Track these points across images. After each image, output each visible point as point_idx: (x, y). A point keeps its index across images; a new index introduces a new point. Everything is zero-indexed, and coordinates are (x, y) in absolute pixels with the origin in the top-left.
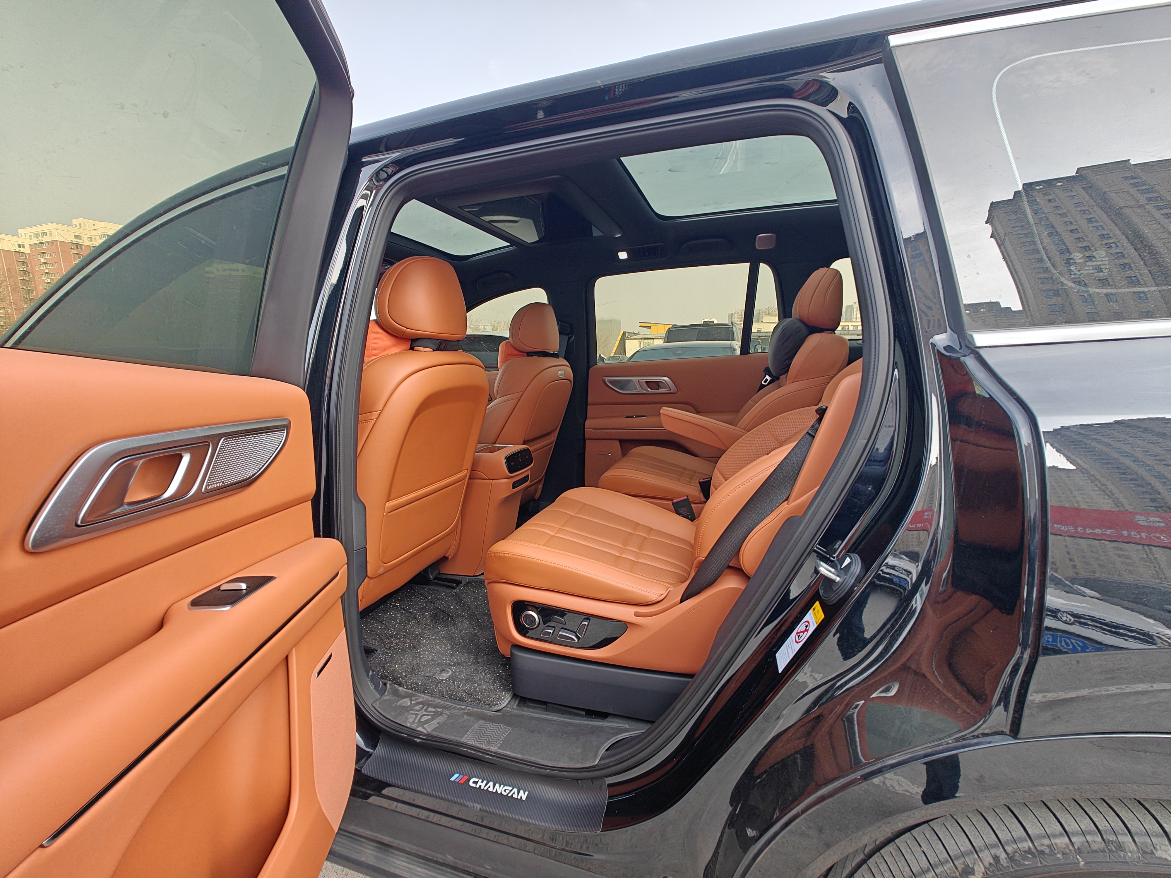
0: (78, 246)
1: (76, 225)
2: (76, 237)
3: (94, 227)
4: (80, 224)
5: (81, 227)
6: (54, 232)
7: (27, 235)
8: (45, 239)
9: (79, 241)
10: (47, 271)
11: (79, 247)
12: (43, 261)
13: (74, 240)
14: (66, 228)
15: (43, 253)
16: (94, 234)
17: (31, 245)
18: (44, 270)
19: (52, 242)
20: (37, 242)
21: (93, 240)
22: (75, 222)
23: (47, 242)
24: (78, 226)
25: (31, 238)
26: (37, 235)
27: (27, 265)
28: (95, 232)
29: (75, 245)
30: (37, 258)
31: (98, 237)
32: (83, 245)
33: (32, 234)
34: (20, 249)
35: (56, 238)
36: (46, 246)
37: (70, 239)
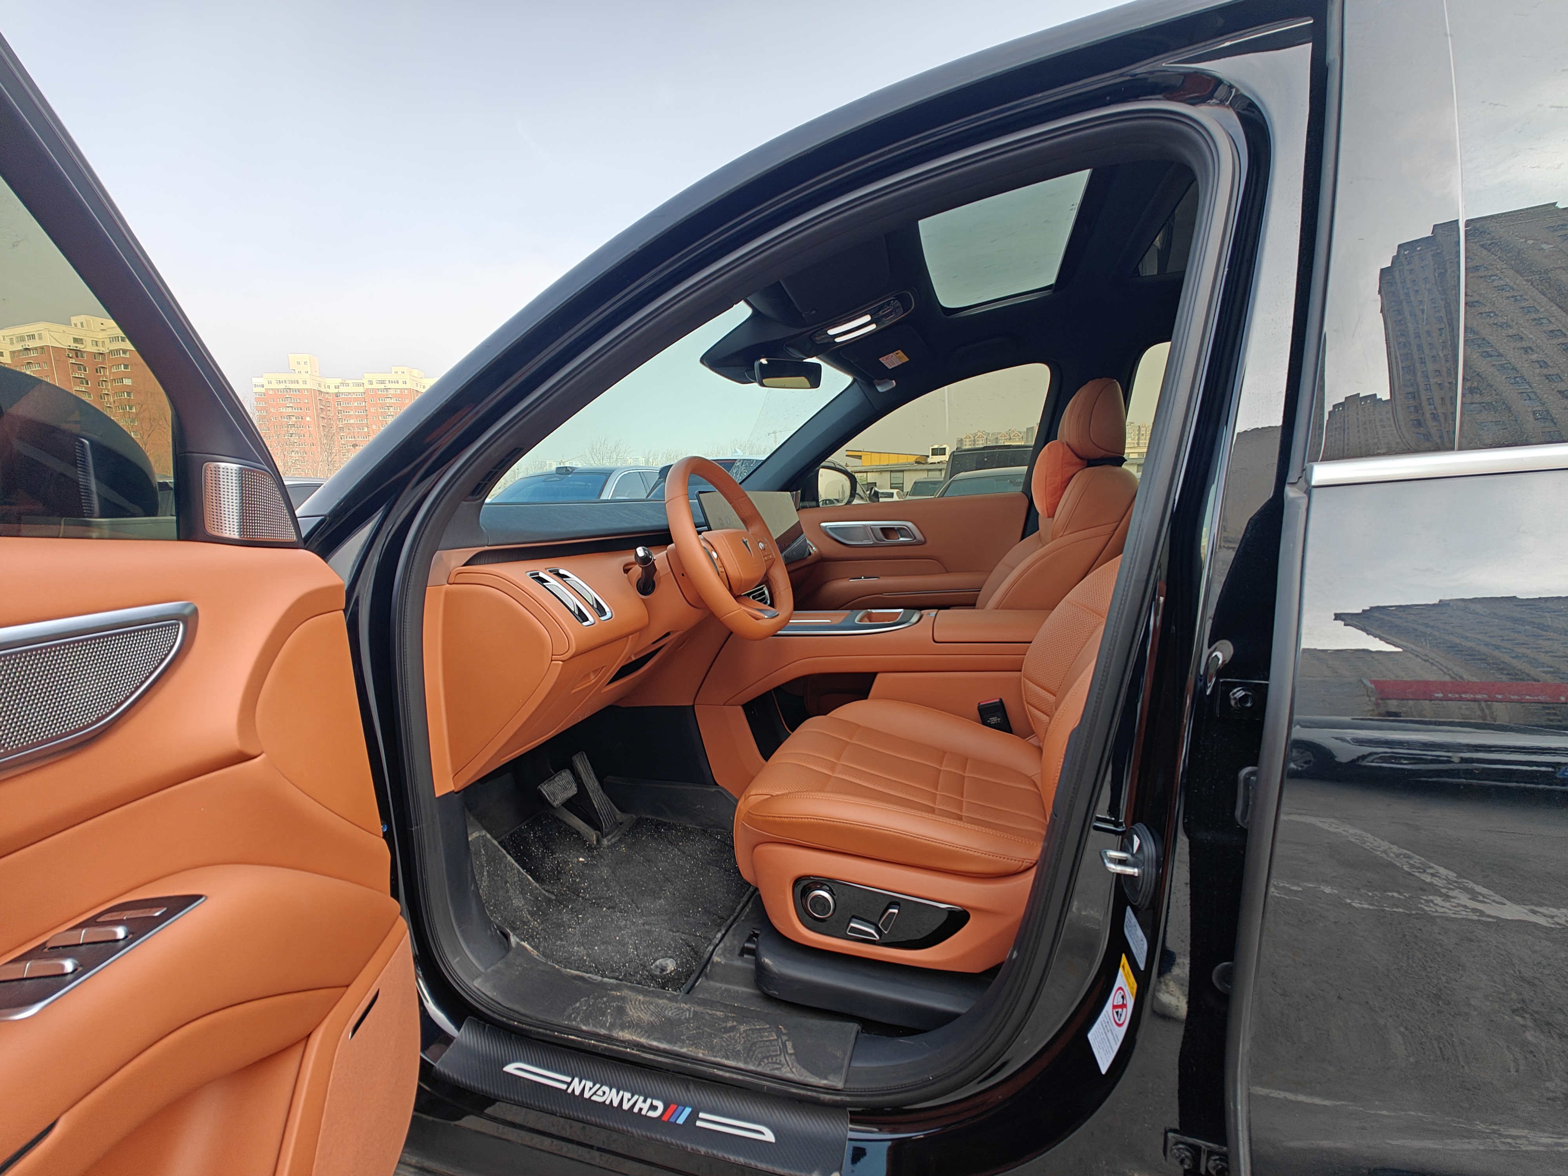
0: (77, 353)
1: (76, 325)
2: (76, 340)
3: (103, 327)
4: (82, 324)
5: (82, 326)
6: (45, 334)
8: (31, 344)
9: (80, 346)
11: (79, 355)
13: (73, 345)
14: (63, 328)
15: (29, 364)
16: (101, 336)
17: (13, 353)
19: (42, 348)
20: (21, 348)
21: (100, 344)
22: (75, 320)
23: (36, 349)
24: (79, 325)
25: (12, 343)
26: (21, 339)
28: (103, 333)
29: (74, 352)
31: (107, 341)
32: (85, 352)
33: (14, 337)
35: (48, 341)
36: (33, 354)
37: (67, 342)
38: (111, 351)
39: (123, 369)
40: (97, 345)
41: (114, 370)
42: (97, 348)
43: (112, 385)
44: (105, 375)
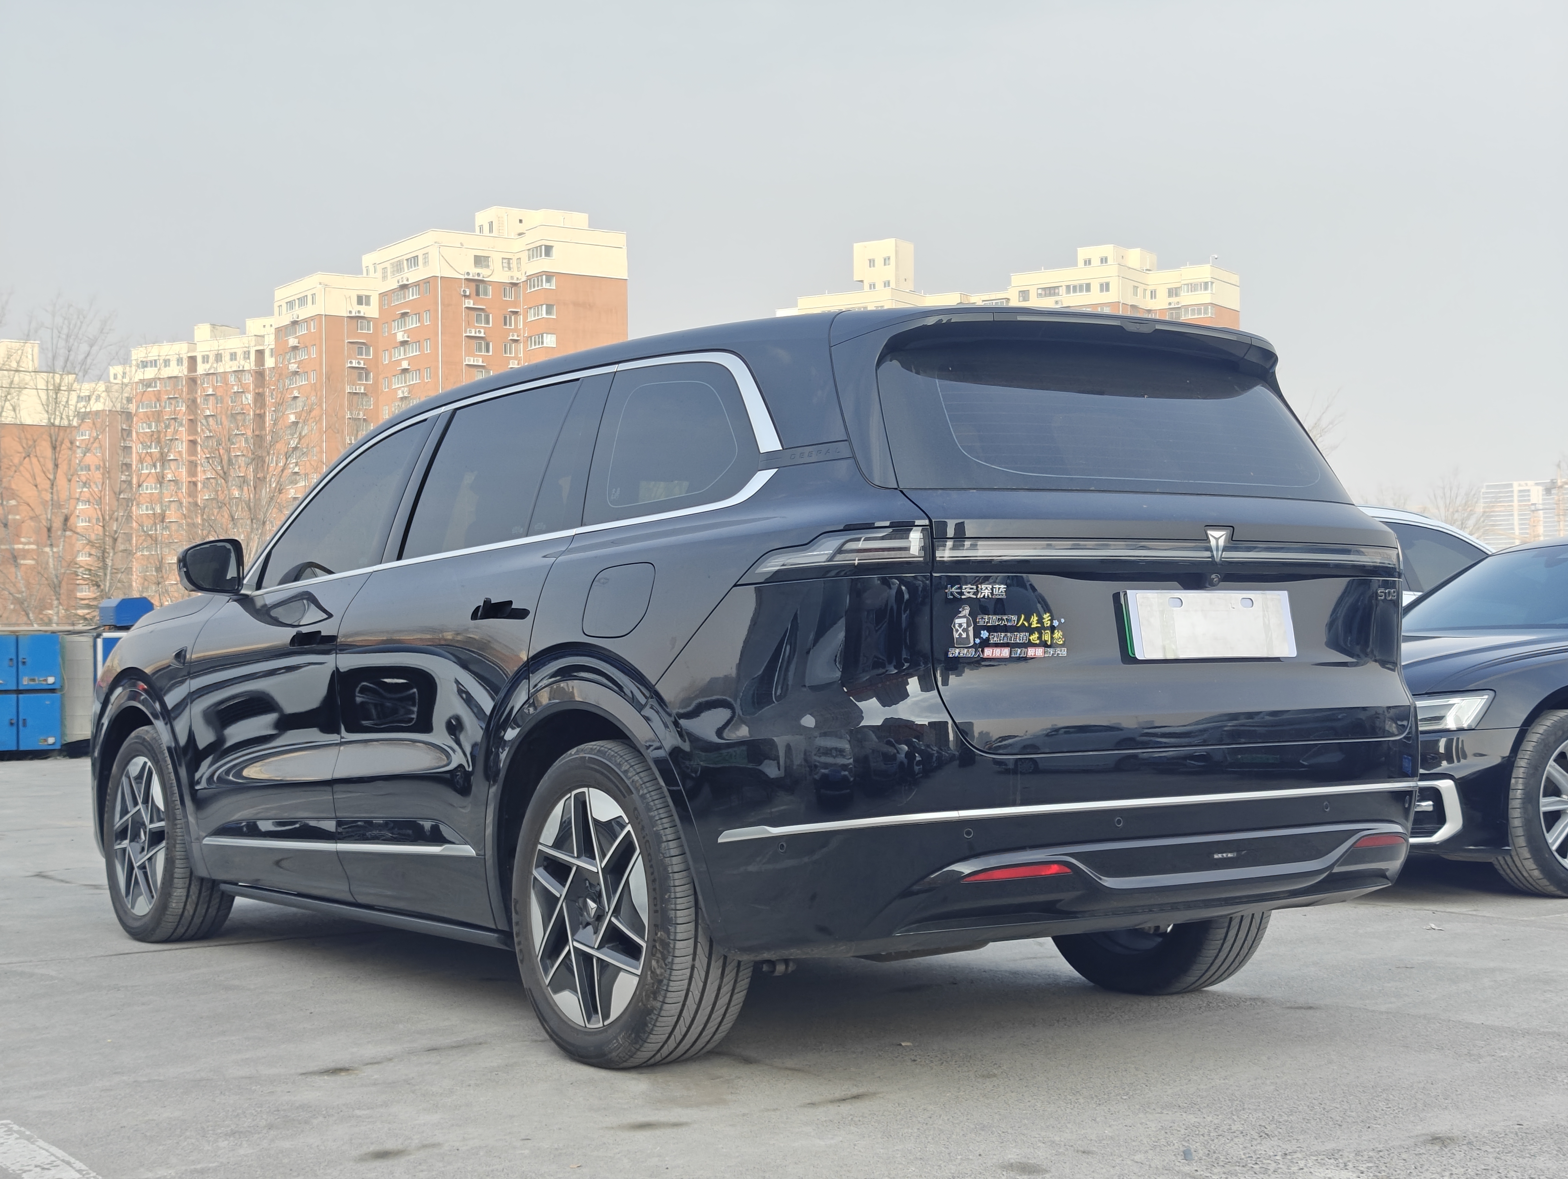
0: (478, 285)
1: (481, 228)
2: (479, 261)
3: (521, 228)
4: (491, 224)
5: (491, 230)
6: (434, 253)
7: (378, 266)
8: (412, 276)
9: (484, 273)
10: (405, 365)
11: (480, 289)
12: (400, 337)
13: (474, 271)
14: (461, 237)
15: (404, 315)
16: (517, 247)
17: (382, 296)
18: (399, 362)
19: (427, 281)
20: (396, 286)
21: (514, 264)
23: (417, 284)
24: (486, 229)
25: (384, 277)
26: (398, 267)
27: (368, 354)
28: (520, 240)
29: (473, 285)
30: (390, 329)
31: (524, 256)
32: (489, 283)
33: (387, 265)
34: (360, 308)
35: (436, 268)
36: (412, 295)
37: (465, 268)
38: (529, 278)
39: (544, 315)
40: (509, 268)
41: (531, 318)
42: (510, 274)
43: (525, 347)
44: (516, 330)
